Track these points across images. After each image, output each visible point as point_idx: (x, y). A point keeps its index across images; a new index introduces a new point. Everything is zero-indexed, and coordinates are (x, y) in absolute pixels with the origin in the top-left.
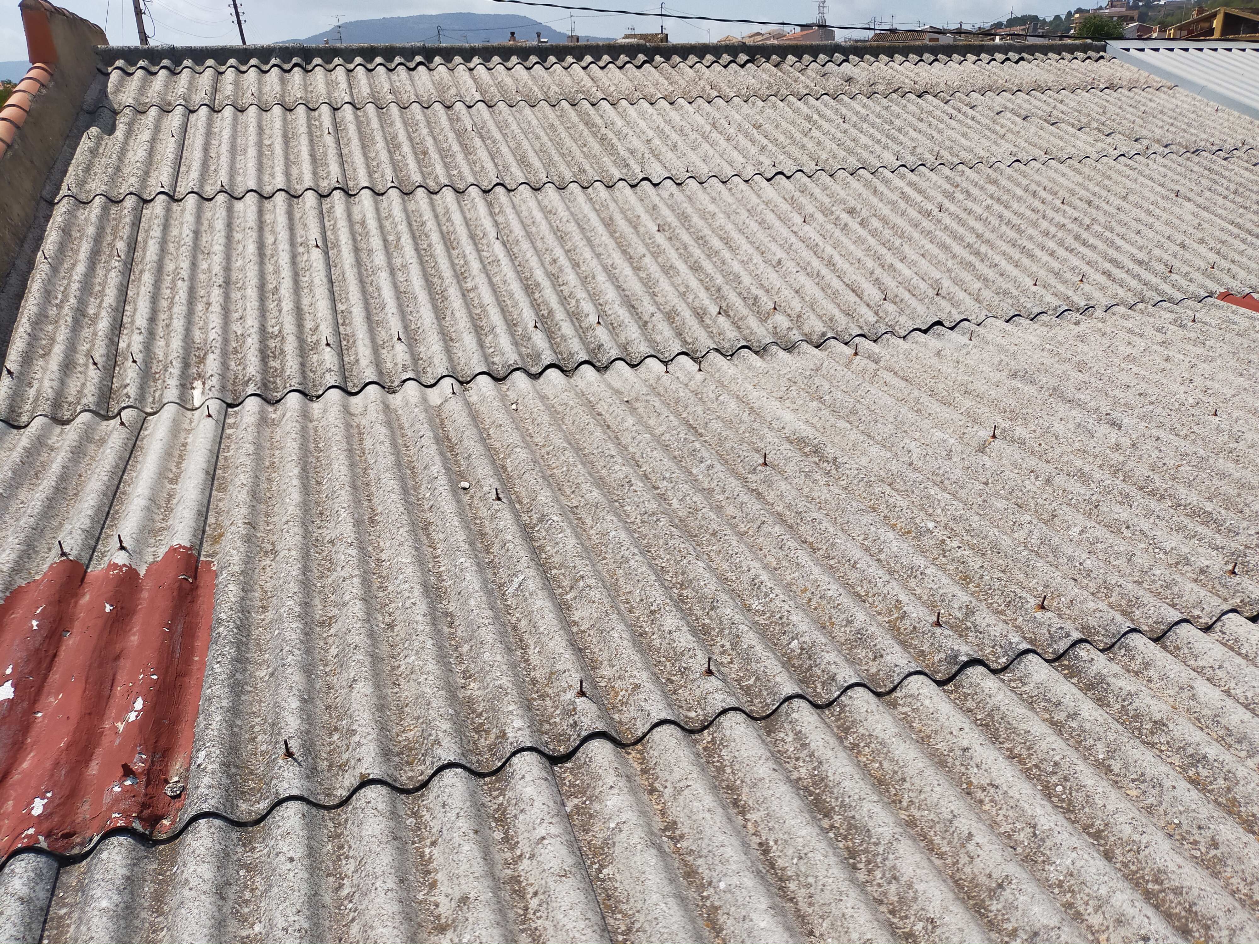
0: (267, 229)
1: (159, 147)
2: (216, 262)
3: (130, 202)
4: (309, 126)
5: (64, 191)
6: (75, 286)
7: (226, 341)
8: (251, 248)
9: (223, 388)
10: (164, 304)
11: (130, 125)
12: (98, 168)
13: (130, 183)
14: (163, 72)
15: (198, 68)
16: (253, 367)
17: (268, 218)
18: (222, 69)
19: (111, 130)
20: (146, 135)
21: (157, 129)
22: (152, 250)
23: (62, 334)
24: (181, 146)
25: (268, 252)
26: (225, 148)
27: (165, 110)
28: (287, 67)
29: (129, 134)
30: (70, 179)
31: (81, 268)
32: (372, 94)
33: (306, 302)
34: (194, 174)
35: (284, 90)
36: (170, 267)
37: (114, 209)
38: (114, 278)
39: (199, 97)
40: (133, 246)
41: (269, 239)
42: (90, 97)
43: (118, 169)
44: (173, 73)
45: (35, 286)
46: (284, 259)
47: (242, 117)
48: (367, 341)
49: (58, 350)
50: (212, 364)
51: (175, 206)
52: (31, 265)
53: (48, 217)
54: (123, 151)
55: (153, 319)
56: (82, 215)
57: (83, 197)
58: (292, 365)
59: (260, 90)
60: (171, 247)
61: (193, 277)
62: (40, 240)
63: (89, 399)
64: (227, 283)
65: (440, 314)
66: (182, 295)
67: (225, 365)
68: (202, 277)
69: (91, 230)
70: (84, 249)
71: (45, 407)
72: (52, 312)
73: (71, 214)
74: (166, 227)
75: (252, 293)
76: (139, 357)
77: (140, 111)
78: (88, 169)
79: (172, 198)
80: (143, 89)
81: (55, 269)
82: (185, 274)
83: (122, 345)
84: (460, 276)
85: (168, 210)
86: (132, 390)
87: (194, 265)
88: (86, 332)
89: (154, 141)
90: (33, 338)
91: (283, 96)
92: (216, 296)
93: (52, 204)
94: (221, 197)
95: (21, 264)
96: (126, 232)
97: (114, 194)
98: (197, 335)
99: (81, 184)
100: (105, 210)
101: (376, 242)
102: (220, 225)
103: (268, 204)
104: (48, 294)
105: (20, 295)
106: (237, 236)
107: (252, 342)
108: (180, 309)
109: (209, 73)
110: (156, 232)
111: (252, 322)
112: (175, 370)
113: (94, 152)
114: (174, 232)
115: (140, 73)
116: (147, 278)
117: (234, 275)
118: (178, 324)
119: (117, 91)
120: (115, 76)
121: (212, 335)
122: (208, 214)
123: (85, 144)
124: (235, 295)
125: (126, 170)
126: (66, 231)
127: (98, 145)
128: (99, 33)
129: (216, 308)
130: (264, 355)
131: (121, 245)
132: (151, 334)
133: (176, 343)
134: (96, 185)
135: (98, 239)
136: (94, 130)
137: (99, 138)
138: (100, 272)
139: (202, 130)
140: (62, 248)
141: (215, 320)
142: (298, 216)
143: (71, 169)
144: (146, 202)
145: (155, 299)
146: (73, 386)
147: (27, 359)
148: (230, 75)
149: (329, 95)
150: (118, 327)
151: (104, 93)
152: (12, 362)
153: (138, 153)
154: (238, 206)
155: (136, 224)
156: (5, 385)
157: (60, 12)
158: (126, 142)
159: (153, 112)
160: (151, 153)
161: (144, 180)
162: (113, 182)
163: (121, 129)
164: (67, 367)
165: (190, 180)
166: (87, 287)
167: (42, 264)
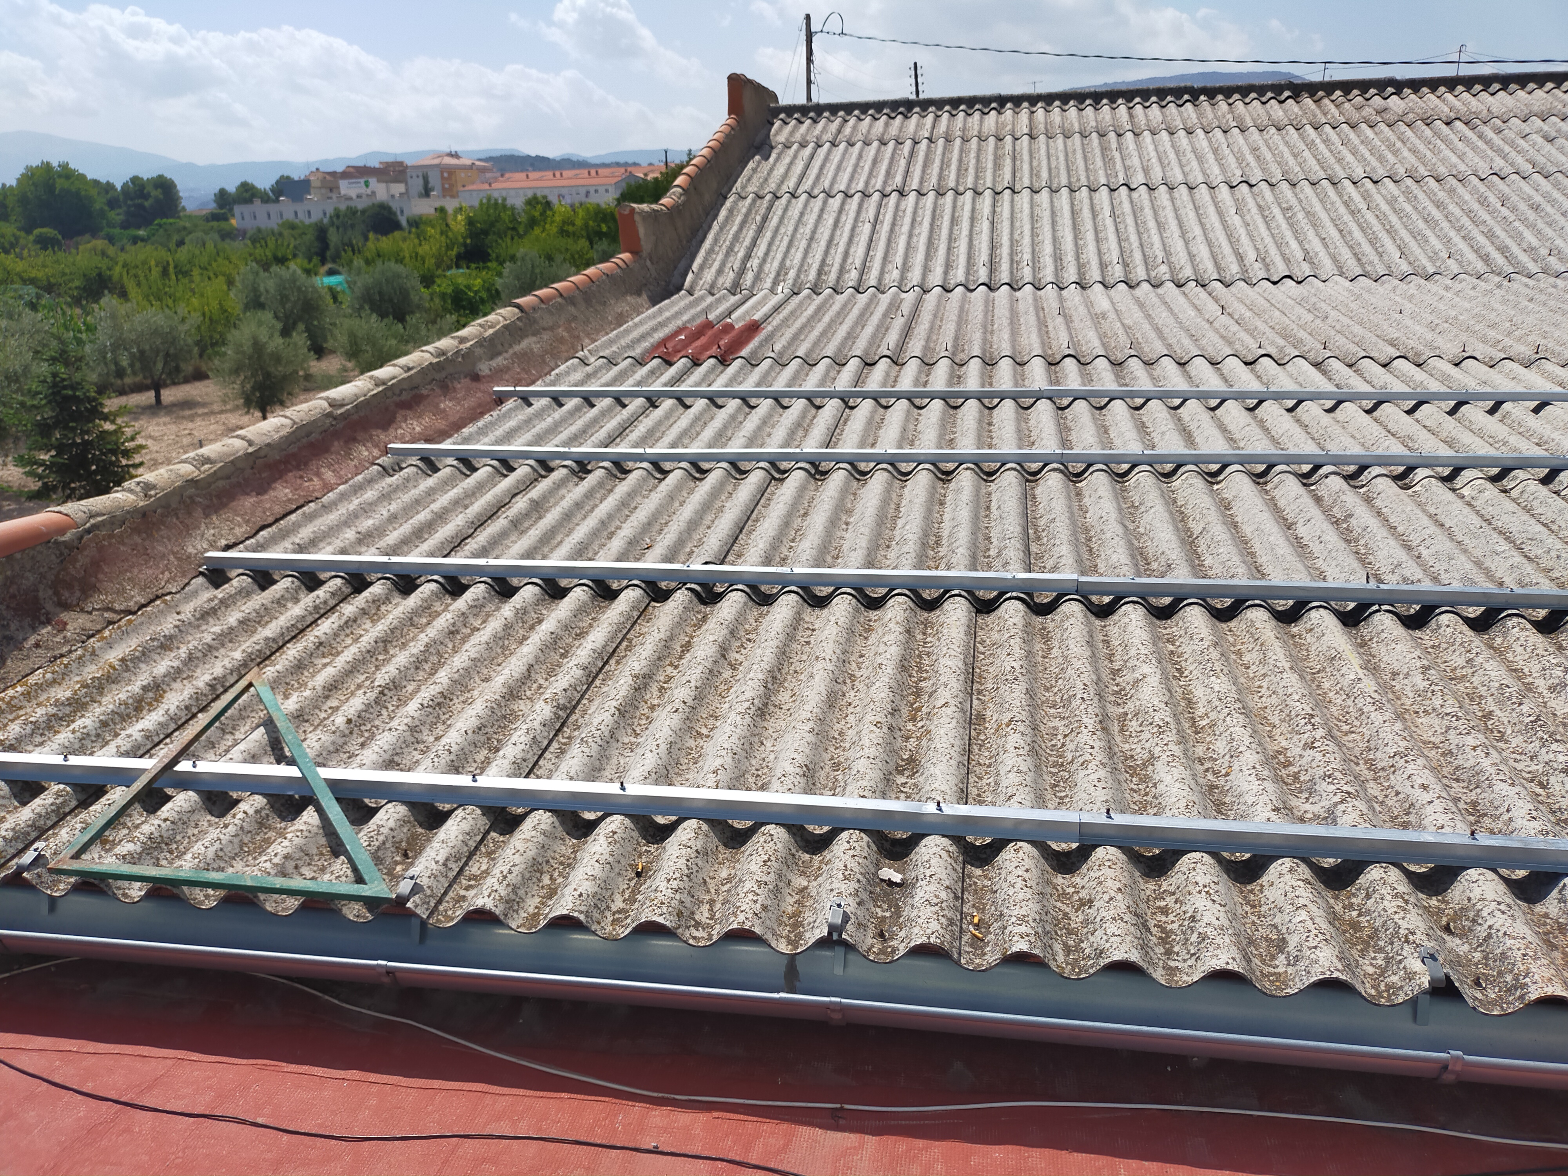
0: (844, 213)
1: (793, 168)
2: (808, 229)
3: (769, 197)
5: (734, 190)
6: (730, 236)
7: (802, 265)
8: (831, 221)
9: (794, 285)
10: (774, 248)
11: (779, 156)
12: (754, 180)
13: (772, 186)
14: (809, 121)
15: (832, 118)
16: (812, 275)
17: (847, 207)
18: (848, 118)
19: (767, 158)
20: (787, 160)
21: (795, 157)
22: (774, 221)
23: (720, 257)
24: (807, 167)
25: (840, 225)
26: (833, 167)
27: (803, 145)
28: (893, 115)
29: (777, 160)
30: (738, 184)
31: (735, 228)
32: (947, 133)
33: (852, 250)
34: (810, 182)
35: (885, 131)
36: (782, 230)
37: (759, 202)
38: (751, 234)
39: (828, 136)
40: (765, 219)
41: (843, 218)
42: (759, 137)
43: (766, 180)
44: (815, 121)
45: (710, 237)
46: (848, 227)
47: (850, 149)
48: (879, 269)
49: (716, 265)
50: (792, 274)
51: (794, 200)
52: (710, 227)
53: (722, 205)
54: (772, 170)
55: (767, 254)
56: (740, 204)
57: (743, 195)
58: (833, 276)
59: (869, 132)
60: (786, 221)
61: (793, 236)
62: (715, 216)
63: (728, 285)
64: (812, 239)
65: (928, 257)
66: (785, 243)
67: (798, 276)
68: (799, 236)
69: (744, 210)
70: (738, 219)
71: (707, 286)
72: (717, 249)
73: (735, 203)
74: (786, 210)
75: (823, 244)
76: (755, 269)
77: (787, 146)
78: (749, 180)
79: (793, 195)
80: (792, 133)
81: (721, 229)
82: (789, 233)
83: (748, 265)
84: (951, 239)
85: (789, 202)
86: (749, 283)
87: (796, 229)
88: (732, 259)
89: (791, 163)
90: (706, 259)
91: (883, 135)
92: (803, 244)
93: (726, 198)
94: (822, 195)
95: (705, 226)
96: (763, 211)
97: (761, 193)
98: (788, 263)
99: (744, 187)
100: (754, 201)
101: (907, 220)
102: (816, 210)
103: (849, 200)
104: (716, 240)
105: (702, 241)
106: (825, 216)
107: (815, 266)
108: (782, 249)
109: (839, 120)
110: (779, 212)
111: (819, 257)
112: (772, 276)
113: (754, 170)
114: (790, 213)
115: (794, 122)
116: (769, 235)
117: (817, 236)
118: (779, 256)
119: (777, 134)
120: (777, 124)
121: (796, 261)
122: (812, 205)
123: (751, 165)
124: (814, 245)
125: (770, 181)
126: (731, 211)
127: (758, 166)
128: (773, 96)
129: (801, 250)
130: (820, 272)
131: (758, 218)
132: (764, 261)
133: (776, 264)
134: (751, 188)
135: (747, 215)
136: (757, 158)
137: (759, 163)
138: (744, 231)
139: (822, 157)
140: (727, 219)
141: (799, 255)
142: (865, 206)
143: (739, 180)
144: (778, 198)
145: (770, 245)
146: (721, 281)
147: (702, 268)
148: (852, 121)
149: (915, 133)
150: (748, 257)
151: (768, 135)
152: (695, 266)
153: (780, 170)
154: (831, 201)
155: (769, 208)
156: (690, 277)
157: (750, 82)
158: (774, 165)
159: (795, 146)
160: (787, 171)
161: (779, 186)
162: (762, 186)
163: (774, 156)
164: (720, 272)
165: (807, 185)
166: (736, 238)
167: (715, 227)
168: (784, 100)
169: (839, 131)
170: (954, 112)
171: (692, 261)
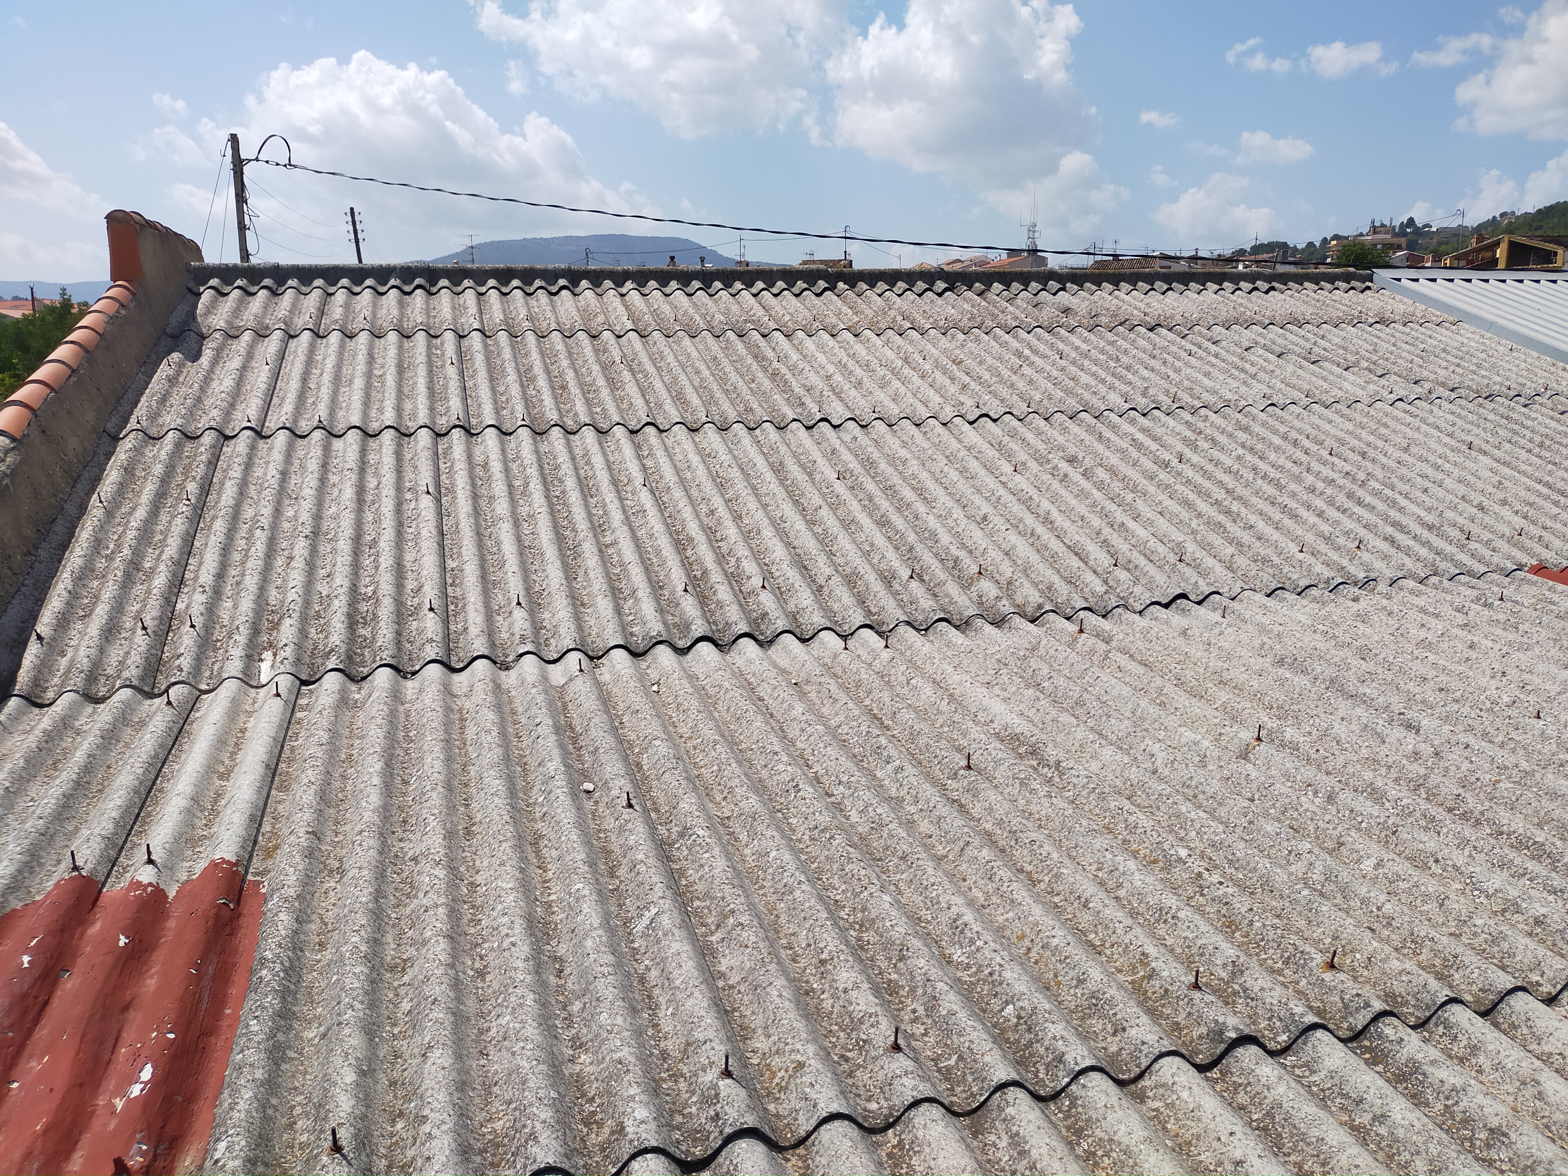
0: (370, 471)
1: (250, 376)
2: (305, 509)
3: (208, 439)
4: (429, 355)
5: (132, 424)
6: (131, 534)
7: (307, 603)
8: (349, 493)
9: (298, 661)
10: (236, 557)
11: (219, 351)
12: (175, 399)
13: (212, 415)
14: (263, 293)
15: (304, 289)
16: (337, 635)
17: (372, 458)
18: (331, 290)
19: (196, 356)
20: (235, 363)
21: (250, 356)
22: (229, 494)
23: (109, 591)
24: (276, 375)
25: (369, 498)
26: (327, 378)
27: (261, 334)
28: (407, 289)
29: (216, 361)
30: (141, 411)
31: (141, 513)
32: (506, 321)
33: (409, 557)
34: (288, 407)
35: (402, 315)
36: (248, 513)
37: (189, 446)
38: (179, 526)
39: (303, 320)
40: (206, 487)
41: (372, 483)
42: (175, 320)
43: (199, 400)
44: (274, 293)
45: (85, 534)
46: (387, 506)
47: (350, 344)
48: (480, 606)
49: (101, 612)
50: (288, 631)
51: (261, 444)
52: (82, 509)
53: (109, 455)
54: (207, 380)
55: (220, 576)
56: (150, 452)
57: (153, 432)
58: (385, 633)
59: (374, 314)
60: (252, 490)
61: (275, 526)
62: (97, 480)
63: (132, 672)
64: (316, 534)
65: (570, 574)
66: (259, 547)
67: (303, 633)
68: (286, 525)
69: (158, 469)
70: (148, 490)
71: (77, 680)
72: (100, 564)
73: (137, 450)
74: (248, 467)
75: (344, 546)
76: (198, 621)
77: (232, 335)
78: (163, 400)
80: (237, 312)
81: (109, 514)
82: (265, 522)
83: (180, 606)
84: (598, 529)
85: (253, 448)
86: (185, 662)
87: (277, 512)
88: (138, 590)
89: (244, 368)
90: (74, 595)
91: (400, 321)
92: (301, 548)
93: (116, 439)
94: (318, 435)
95: (70, 509)
96: (199, 471)
97: (191, 429)
98: (273, 595)
99: (154, 416)
100: (178, 447)
101: (499, 488)
102: (313, 465)
103: (373, 444)
104: (98, 543)
105: (65, 545)
106: (333, 479)
107: (340, 605)
108: (255, 564)
109: (317, 293)
110: (236, 472)
111: (341, 580)
112: (241, 638)
113: (172, 381)
114: (258, 472)
115: (236, 293)
116: (220, 526)
117: (326, 524)
118: (251, 582)
119: (208, 312)
120: (207, 296)
121: (292, 595)
122: (301, 453)
123: (164, 371)
124: (324, 548)
125: (208, 402)
126: (129, 470)
127: (179, 373)
128: (194, 249)
129: (299, 563)
130: (353, 621)
131: (192, 487)
132: (217, 593)
133: (246, 605)
134: (171, 419)
135: (166, 480)
136: (176, 356)
137: (181, 365)
138: (164, 518)
139: (302, 358)
140: (122, 489)
141: (296, 577)
142: (408, 456)
143: (143, 399)
144: (228, 438)
145: (226, 551)
146: (115, 655)
147: (63, 622)
148: (341, 296)
149: (455, 319)
150: (177, 584)
151: (192, 315)
152: (45, 624)
153: (224, 383)
154: (337, 444)
155: (213, 462)
156: (32, 653)
157: (152, 226)
158: (211, 370)
159: (247, 336)
160: (240, 382)
161: (228, 414)
162: (191, 414)
163: (207, 355)
164: (110, 631)
165: (282, 414)
166: (146, 535)
167: (95, 512)
169: (322, 312)
170: (505, 290)
171: (40, 601)
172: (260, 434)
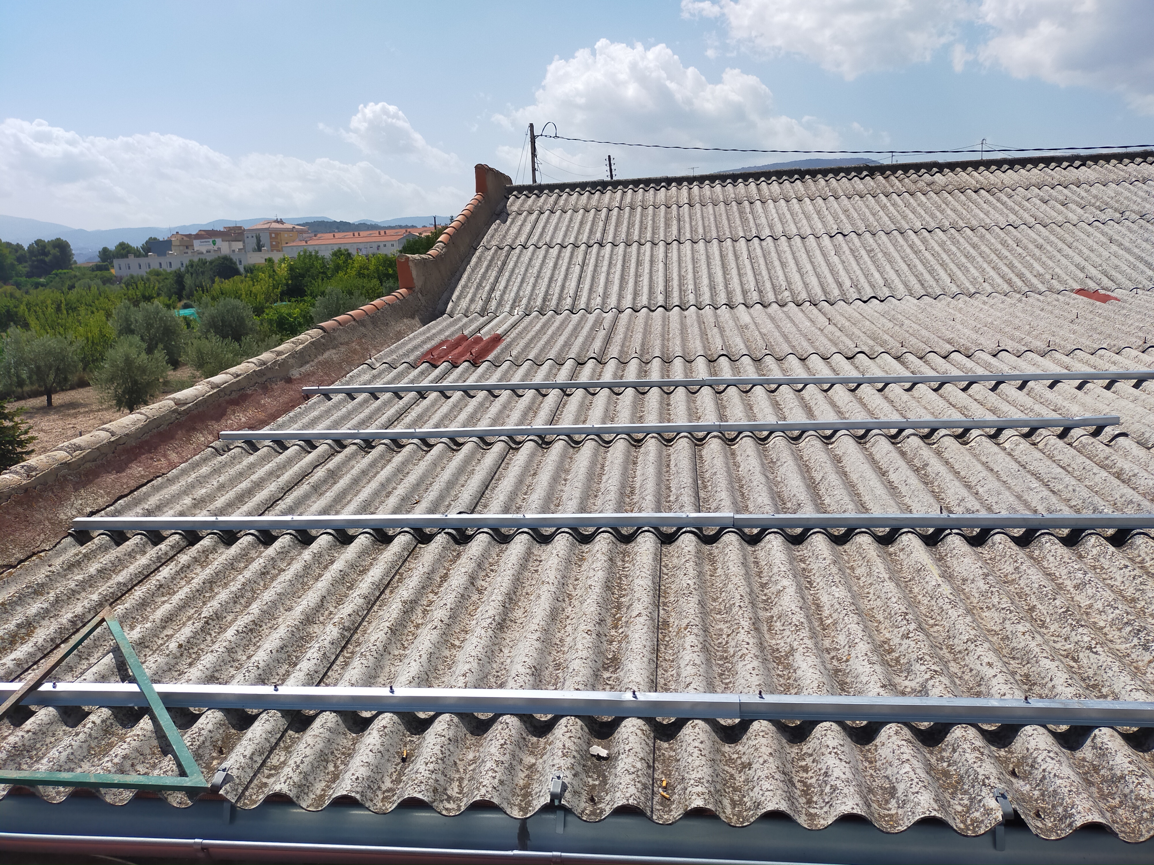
0: (561, 259)
1: (524, 228)
2: (535, 270)
3: (507, 248)
4: (594, 218)
5: (482, 244)
6: (479, 276)
7: (531, 295)
8: (551, 264)
9: (526, 309)
10: (511, 283)
11: (513, 220)
12: (496, 236)
13: (509, 241)
14: (534, 196)
15: (550, 194)
16: (539, 302)
17: (563, 255)
18: (561, 194)
19: (505, 222)
20: (520, 223)
21: (525, 221)
22: (511, 265)
23: (472, 290)
24: (534, 227)
25: (558, 267)
26: (552, 227)
27: (530, 213)
28: (593, 192)
29: (512, 223)
30: (485, 239)
31: (483, 270)
32: (631, 203)
33: (567, 284)
34: (536, 238)
35: (588, 203)
36: (517, 271)
37: (500, 251)
38: (494, 274)
39: (548, 206)
40: (504, 263)
41: (560, 262)
42: (499, 208)
43: (505, 236)
44: (538, 196)
45: (465, 276)
46: (564, 269)
47: (564, 215)
48: (587, 296)
49: (470, 296)
50: (524, 301)
51: (525, 250)
52: (465, 270)
53: (473, 254)
54: (508, 229)
55: (506, 287)
56: (486, 253)
57: (488, 247)
58: (554, 302)
59: (576, 203)
60: (519, 265)
61: (525, 274)
62: (468, 263)
63: (478, 310)
64: (538, 277)
65: (622, 288)
66: (519, 280)
67: (529, 302)
68: (529, 275)
69: (489, 258)
70: (485, 264)
71: (463, 311)
72: (470, 285)
73: (483, 253)
74: (519, 257)
75: (546, 280)
76: (498, 298)
77: (519, 213)
78: (492, 236)
80: (523, 204)
81: (473, 271)
82: (522, 273)
83: (493, 296)
84: (637, 275)
85: (521, 251)
86: (493, 308)
87: (526, 270)
88: (481, 291)
89: (522, 225)
90: (462, 292)
91: (586, 205)
92: (532, 280)
93: (476, 249)
94: (545, 246)
95: (461, 269)
96: (502, 258)
97: (501, 246)
98: (521, 293)
99: (489, 242)
100: (496, 251)
101: (606, 263)
102: (541, 256)
103: (564, 250)
104: (469, 279)
105: (459, 280)
106: (547, 261)
107: (541, 295)
108: (517, 284)
109: (555, 195)
110: (515, 259)
111: (543, 289)
112: (510, 303)
113: (496, 230)
114: (522, 259)
115: (523, 197)
116: (507, 274)
117: (542, 275)
118: (515, 289)
119: (511, 205)
120: (512, 198)
121: (527, 292)
122: (538, 253)
123: (494, 226)
124: (540, 281)
125: (508, 237)
126: (480, 258)
127: (498, 227)
128: (509, 180)
129: (531, 284)
130: (544, 300)
131: (499, 263)
132: (504, 292)
133: (513, 294)
134: (494, 242)
135: (491, 261)
136: (498, 221)
137: (499, 225)
138: (490, 272)
139: (544, 220)
140: (477, 264)
141: (529, 288)
142: (576, 254)
143: (485, 237)
144: (513, 249)
145: (508, 281)
146: (473, 307)
147: (459, 298)
148: (565, 196)
149: (609, 203)
150: (492, 290)
151: (505, 206)
152: (454, 297)
153: (514, 230)
154: (551, 250)
155: (507, 256)
156: (450, 304)
157: (492, 170)
158: (510, 226)
159: (525, 213)
160: (520, 230)
161: (514, 241)
162: (501, 241)
163: (509, 220)
164: (472, 301)
165: (534, 239)
166: (484, 276)
167: (469, 269)
168: (517, 182)
169: (556, 203)
170: (636, 189)
171: (452, 294)
172: (524, 247)
